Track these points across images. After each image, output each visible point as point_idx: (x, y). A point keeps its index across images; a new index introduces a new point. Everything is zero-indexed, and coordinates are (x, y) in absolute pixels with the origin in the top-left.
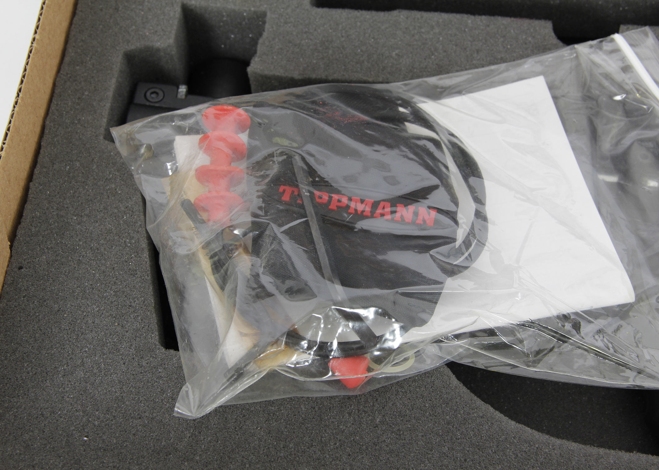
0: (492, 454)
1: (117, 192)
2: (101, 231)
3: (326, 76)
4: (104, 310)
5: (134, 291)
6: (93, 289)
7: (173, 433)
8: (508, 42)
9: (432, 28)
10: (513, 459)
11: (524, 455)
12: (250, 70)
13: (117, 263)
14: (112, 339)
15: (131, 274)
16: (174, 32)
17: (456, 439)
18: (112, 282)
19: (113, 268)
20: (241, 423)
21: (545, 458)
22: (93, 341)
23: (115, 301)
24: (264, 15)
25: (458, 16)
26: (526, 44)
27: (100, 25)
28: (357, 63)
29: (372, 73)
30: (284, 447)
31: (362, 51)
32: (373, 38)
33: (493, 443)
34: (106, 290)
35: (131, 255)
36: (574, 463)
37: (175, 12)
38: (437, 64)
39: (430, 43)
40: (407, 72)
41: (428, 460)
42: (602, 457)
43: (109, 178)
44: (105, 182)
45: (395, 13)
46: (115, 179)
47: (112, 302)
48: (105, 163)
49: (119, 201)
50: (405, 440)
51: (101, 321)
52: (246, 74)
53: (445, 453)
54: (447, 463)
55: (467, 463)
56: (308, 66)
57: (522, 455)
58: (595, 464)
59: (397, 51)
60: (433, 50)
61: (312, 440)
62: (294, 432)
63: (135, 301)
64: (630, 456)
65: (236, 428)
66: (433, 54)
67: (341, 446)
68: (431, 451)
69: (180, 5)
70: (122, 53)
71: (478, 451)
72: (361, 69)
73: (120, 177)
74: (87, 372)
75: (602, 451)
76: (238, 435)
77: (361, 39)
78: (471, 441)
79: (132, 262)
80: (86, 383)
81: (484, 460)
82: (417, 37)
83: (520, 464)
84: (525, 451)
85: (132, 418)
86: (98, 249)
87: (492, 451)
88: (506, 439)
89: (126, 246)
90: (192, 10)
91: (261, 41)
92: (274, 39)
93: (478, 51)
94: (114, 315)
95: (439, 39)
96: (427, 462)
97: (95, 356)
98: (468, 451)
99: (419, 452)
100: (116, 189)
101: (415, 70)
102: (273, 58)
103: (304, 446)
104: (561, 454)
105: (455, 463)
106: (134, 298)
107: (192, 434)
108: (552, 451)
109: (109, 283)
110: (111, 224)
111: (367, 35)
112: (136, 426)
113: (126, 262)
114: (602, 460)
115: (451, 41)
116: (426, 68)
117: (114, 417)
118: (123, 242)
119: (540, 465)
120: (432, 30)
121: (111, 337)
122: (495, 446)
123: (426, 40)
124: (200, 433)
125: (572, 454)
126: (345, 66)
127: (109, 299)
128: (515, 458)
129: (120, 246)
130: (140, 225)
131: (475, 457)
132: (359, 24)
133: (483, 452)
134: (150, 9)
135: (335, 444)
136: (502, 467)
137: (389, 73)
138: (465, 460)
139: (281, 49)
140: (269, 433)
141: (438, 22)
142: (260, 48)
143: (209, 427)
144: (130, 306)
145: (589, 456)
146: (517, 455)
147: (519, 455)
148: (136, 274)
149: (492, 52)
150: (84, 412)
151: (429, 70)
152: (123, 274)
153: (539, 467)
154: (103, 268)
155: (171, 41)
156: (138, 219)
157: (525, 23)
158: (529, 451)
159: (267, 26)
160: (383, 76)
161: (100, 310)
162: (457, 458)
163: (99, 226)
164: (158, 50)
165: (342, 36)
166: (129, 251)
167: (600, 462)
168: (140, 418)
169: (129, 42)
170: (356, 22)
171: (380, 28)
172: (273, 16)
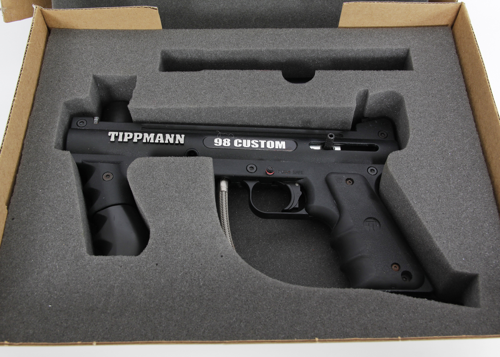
0: (260, 296)
1: (62, 175)
2: (54, 196)
3: (168, 106)
4: (57, 237)
5: (72, 226)
6: (51, 227)
7: (95, 299)
8: (260, 82)
9: (222, 78)
10: (272, 298)
11: (277, 295)
12: (129, 106)
13: (63, 212)
14: (62, 252)
15: (71, 217)
16: (89, 90)
17: (242, 290)
18: (61, 223)
19: (61, 215)
20: (130, 291)
21: (287, 296)
22: (52, 254)
23: (63, 232)
24: (136, 77)
25: (234, 71)
26: (269, 83)
27: (51, 89)
28: (184, 98)
30: (153, 302)
32: (192, 85)
33: (261, 290)
34: (58, 227)
35: (70, 207)
36: (302, 297)
37: (90, 80)
38: (224, 96)
39: (221, 86)
40: (209, 101)
41: (228, 302)
42: (316, 292)
43: (58, 168)
44: (55, 171)
45: (202, 71)
46: (61, 169)
47: (61, 233)
48: (55, 160)
49: (63, 180)
50: (216, 293)
51: (56, 244)
52: (127, 108)
53: (236, 298)
54: (238, 303)
55: (248, 302)
56: (159, 102)
57: (276, 295)
58: (312, 296)
59: (204, 91)
60: (222, 89)
61: (168, 297)
62: (158, 294)
63: (73, 232)
64: (330, 290)
65: (128, 294)
66: (222, 91)
67: (183, 299)
68: (229, 297)
69: (92, 76)
70: (63, 103)
71: (253, 295)
72: (186, 101)
73: (63, 167)
74: (49, 271)
75: (316, 289)
76: (129, 297)
77: (186, 86)
78: (250, 290)
79: (71, 211)
80: (49, 276)
81: (256, 300)
82: (214, 83)
83: (275, 300)
84: (277, 293)
85: (74, 293)
86: (53, 206)
87: (260, 294)
88: (267, 287)
89: (68, 202)
90: (99, 78)
91: (134, 91)
92: (141, 89)
93: (245, 88)
94: (63, 240)
95: (225, 83)
96: (227, 303)
97: (54, 262)
98: (248, 296)
99: (223, 299)
100: (61, 174)
101: (214, 100)
102: (141, 99)
103: (164, 301)
104: (295, 293)
105: (242, 302)
106: (73, 230)
107: (105, 299)
108: (291, 291)
109: (60, 223)
110: (59, 192)
111: (189, 84)
112: (76, 297)
113: (68, 211)
114: (316, 293)
115: (231, 84)
116: (219, 98)
117: (65, 293)
118: (66, 201)
119: (285, 299)
121: (62, 251)
122: (262, 292)
123: (219, 84)
124: (109, 298)
125: (301, 292)
126: (178, 100)
127: (60, 231)
128: (272, 297)
129: (65, 203)
130: (75, 191)
131: (252, 298)
132: (184, 78)
133: (256, 296)
134: (76, 79)
135: (180, 298)
136: (266, 302)
137: (201, 102)
138: (247, 301)
139: (145, 94)
140: (145, 295)
141: (224, 75)
142: (134, 95)
143: (114, 295)
144: (71, 234)
145: (310, 292)
146: (273, 296)
147: (274, 295)
148: (74, 217)
149: (253, 88)
150: (49, 292)
151: (221, 99)
152: (66, 218)
153: (285, 300)
154: (56, 215)
155: (88, 95)
156: (73, 188)
157: (268, 72)
158: (279, 293)
159: (137, 83)
161: (55, 237)
162: (243, 300)
163: (53, 193)
164: (81, 100)
165: (176, 85)
166: (69, 205)
167: (315, 294)
168: (78, 293)
169: (66, 97)
170: (183, 77)
171: (195, 80)
172: (140, 78)
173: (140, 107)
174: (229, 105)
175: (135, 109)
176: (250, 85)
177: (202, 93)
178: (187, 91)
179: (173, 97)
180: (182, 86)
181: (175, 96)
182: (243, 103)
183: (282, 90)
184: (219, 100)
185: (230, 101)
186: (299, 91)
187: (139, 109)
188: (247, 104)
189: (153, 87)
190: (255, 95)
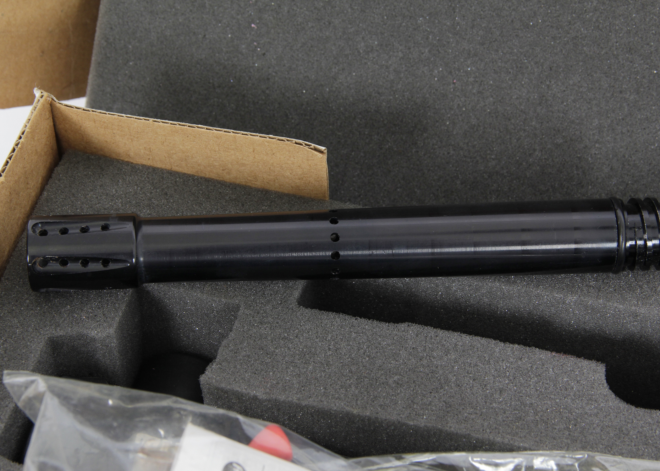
3: (299, 399)
8: (543, 383)
9: (447, 352)
12: (203, 379)
16: (117, 319)
24: (237, 308)
25: (484, 341)
26: (566, 389)
27: (27, 299)
28: (342, 387)
29: (359, 403)
31: (351, 371)
32: (369, 356)
38: (444, 401)
39: (441, 372)
40: (403, 407)
45: (403, 326)
52: (198, 384)
56: (278, 383)
59: (396, 378)
60: (443, 381)
66: (442, 388)
70: (46, 338)
72: (346, 395)
77: (353, 355)
82: (425, 362)
91: (224, 343)
92: (241, 342)
93: (501, 391)
95: (453, 367)
101: (415, 406)
102: (235, 367)
111: (362, 351)
115: (468, 373)
116: (430, 404)
120: (446, 355)
123: (437, 367)
126: (325, 388)
132: (354, 335)
139: (249, 356)
141: (456, 345)
149: (521, 395)
151: (434, 408)
155: (112, 331)
157: (570, 361)
159: (237, 324)
160: (372, 408)
164: (93, 340)
165: (329, 349)
169: (59, 326)
170: (351, 332)
171: (380, 344)
172: (247, 312)
173: (228, 387)
174: (451, 427)
175: (218, 389)
176: (516, 386)
177: (391, 381)
178: (354, 368)
179: (316, 379)
180: (345, 355)
181: (321, 377)
182: (488, 430)
183: (596, 415)
184: (428, 409)
185: (456, 416)
186: (642, 427)
187: (226, 392)
188: (499, 433)
189: (272, 342)
190: (524, 415)
